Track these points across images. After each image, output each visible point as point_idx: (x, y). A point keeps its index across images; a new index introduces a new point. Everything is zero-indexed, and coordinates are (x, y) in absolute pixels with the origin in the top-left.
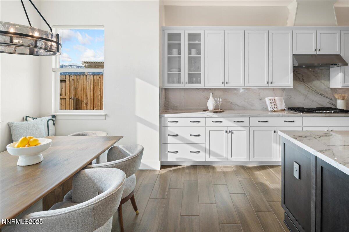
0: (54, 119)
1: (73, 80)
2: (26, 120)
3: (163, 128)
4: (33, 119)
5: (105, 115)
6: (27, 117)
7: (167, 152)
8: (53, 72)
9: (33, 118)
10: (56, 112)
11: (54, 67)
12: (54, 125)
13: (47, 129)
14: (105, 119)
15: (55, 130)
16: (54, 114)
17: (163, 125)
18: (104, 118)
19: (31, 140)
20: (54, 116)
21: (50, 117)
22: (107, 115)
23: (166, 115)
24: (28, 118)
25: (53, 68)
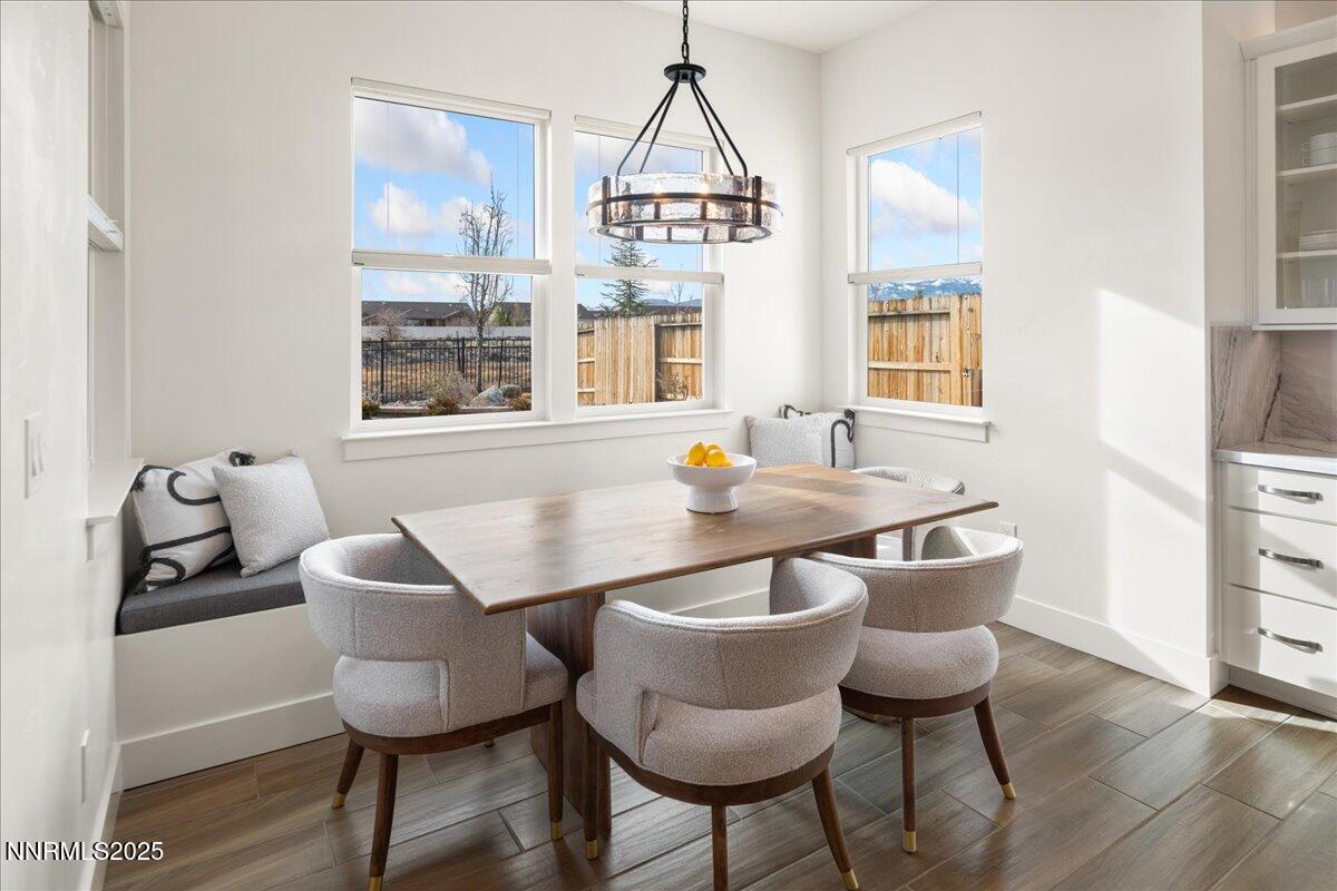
0: (850, 422)
1: (971, 310)
2: (786, 417)
3: (1231, 515)
4: (801, 415)
5: (988, 427)
6: (787, 407)
7: (1253, 631)
8: (850, 287)
9: (802, 413)
10: (858, 404)
11: (851, 270)
12: (851, 440)
13: (830, 448)
14: (987, 440)
15: (852, 456)
16: (852, 407)
17: (1231, 500)
18: (981, 435)
19: (712, 452)
20: (850, 414)
21: (841, 416)
22: (994, 426)
23: (1247, 457)
24: (790, 412)
25: (850, 272)
